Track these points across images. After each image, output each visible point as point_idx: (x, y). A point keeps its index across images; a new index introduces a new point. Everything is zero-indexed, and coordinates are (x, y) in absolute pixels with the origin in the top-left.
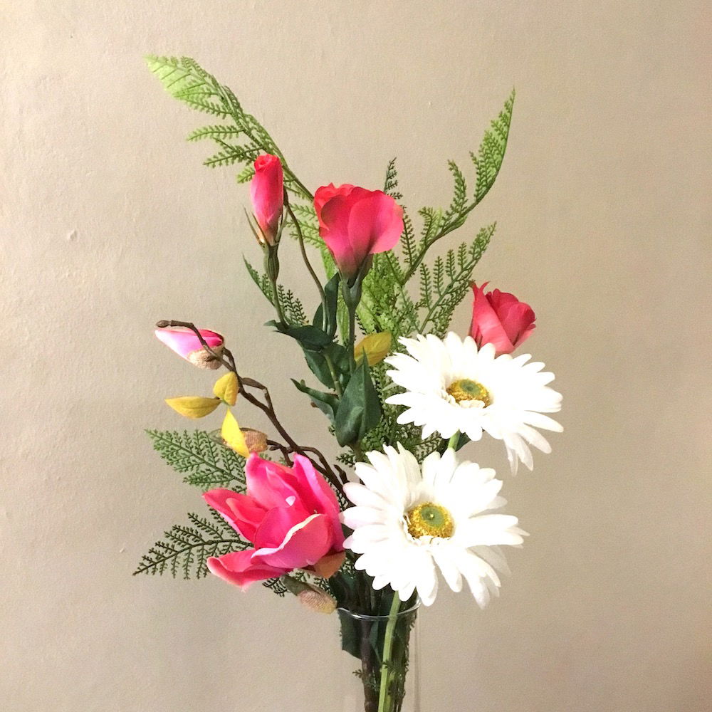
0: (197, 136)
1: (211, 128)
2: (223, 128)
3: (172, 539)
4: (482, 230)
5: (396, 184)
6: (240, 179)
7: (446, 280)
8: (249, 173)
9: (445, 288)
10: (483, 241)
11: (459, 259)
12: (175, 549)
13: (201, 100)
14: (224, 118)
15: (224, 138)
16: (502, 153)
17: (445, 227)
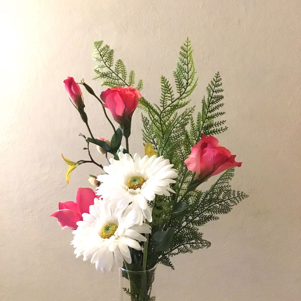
2: (101, 66)
8: (105, 83)
14: (100, 62)
16: (187, 71)
17: (165, 107)
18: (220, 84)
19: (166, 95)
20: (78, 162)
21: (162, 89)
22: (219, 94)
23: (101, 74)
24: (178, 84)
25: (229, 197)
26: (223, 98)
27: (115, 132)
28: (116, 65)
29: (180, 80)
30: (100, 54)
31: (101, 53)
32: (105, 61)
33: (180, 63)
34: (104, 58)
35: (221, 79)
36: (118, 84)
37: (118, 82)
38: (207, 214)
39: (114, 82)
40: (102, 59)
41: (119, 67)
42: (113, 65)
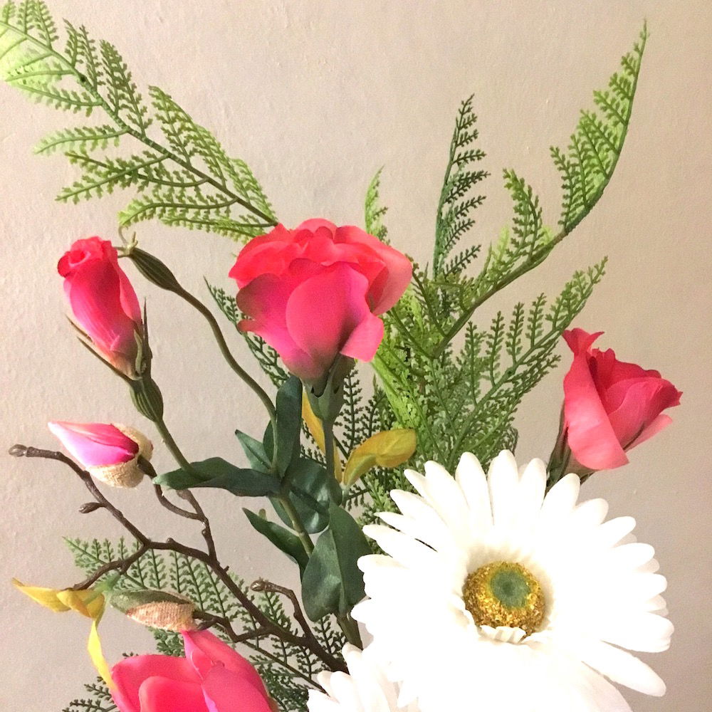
0: (48, 148)
1: (69, 132)
2: (90, 131)
3: (97, 694)
4: (578, 275)
5: (475, 135)
6: (124, 219)
7: (505, 361)
8: (139, 208)
9: (503, 373)
10: (576, 296)
11: (529, 327)
12: (101, 706)
13: (45, 85)
14: (88, 114)
15: (92, 150)
23: (103, 170)
28: (160, 118)
30: (77, 71)
31: (82, 69)
32: (113, 107)
34: (103, 91)
36: (203, 204)
37: (199, 195)
39: (180, 198)
40: (94, 100)
41: (177, 125)
42: (150, 121)
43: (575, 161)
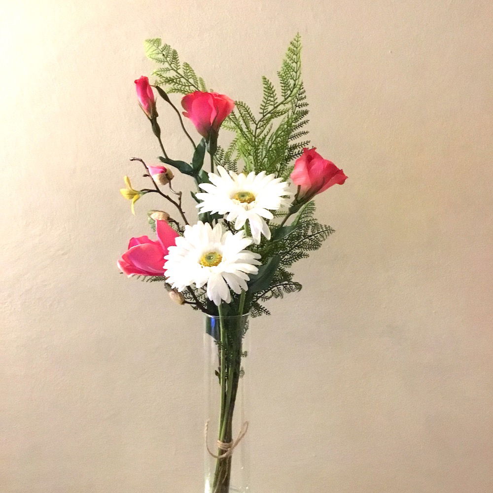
1: (158, 69)
2: (163, 69)
13: (155, 57)
14: (163, 64)
15: (163, 73)
16: (295, 70)
17: (265, 114)
18: (303, 97)
19: (269, 98)
20: (142, 191)
21: (264, 91)
22: (304, 108)
23: (165, 79)
24: (283, 85)
25: (318, 231)
26: (307, 113)
27: (196, 149)
28: (183, 68)
29: (286, 80)
31: (164, 53)
32: (170, 63)
33: (288, 61)
34: (168, 59)
35: (305, 91)
36: (190, 92)
38: (298, 251)
39: (184, 89)
40: (165, 60)
41: (188, 71)
42: (180, 68)
43: (283, 75)
